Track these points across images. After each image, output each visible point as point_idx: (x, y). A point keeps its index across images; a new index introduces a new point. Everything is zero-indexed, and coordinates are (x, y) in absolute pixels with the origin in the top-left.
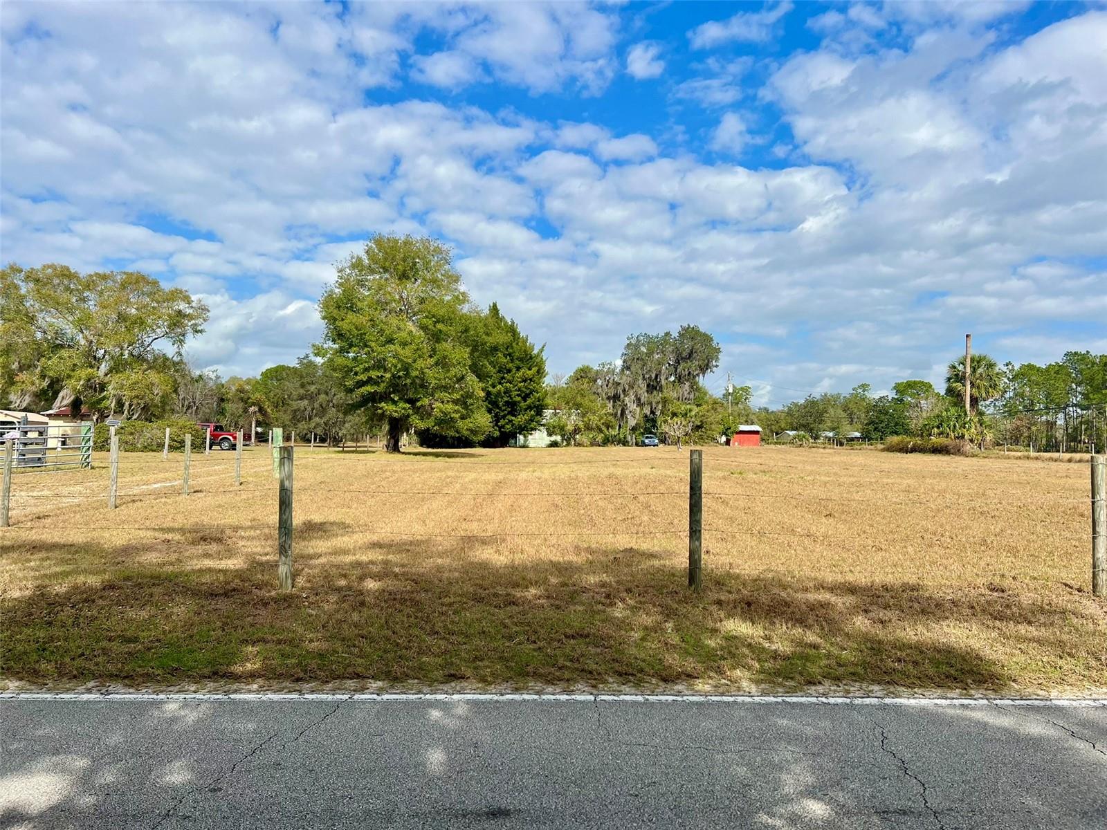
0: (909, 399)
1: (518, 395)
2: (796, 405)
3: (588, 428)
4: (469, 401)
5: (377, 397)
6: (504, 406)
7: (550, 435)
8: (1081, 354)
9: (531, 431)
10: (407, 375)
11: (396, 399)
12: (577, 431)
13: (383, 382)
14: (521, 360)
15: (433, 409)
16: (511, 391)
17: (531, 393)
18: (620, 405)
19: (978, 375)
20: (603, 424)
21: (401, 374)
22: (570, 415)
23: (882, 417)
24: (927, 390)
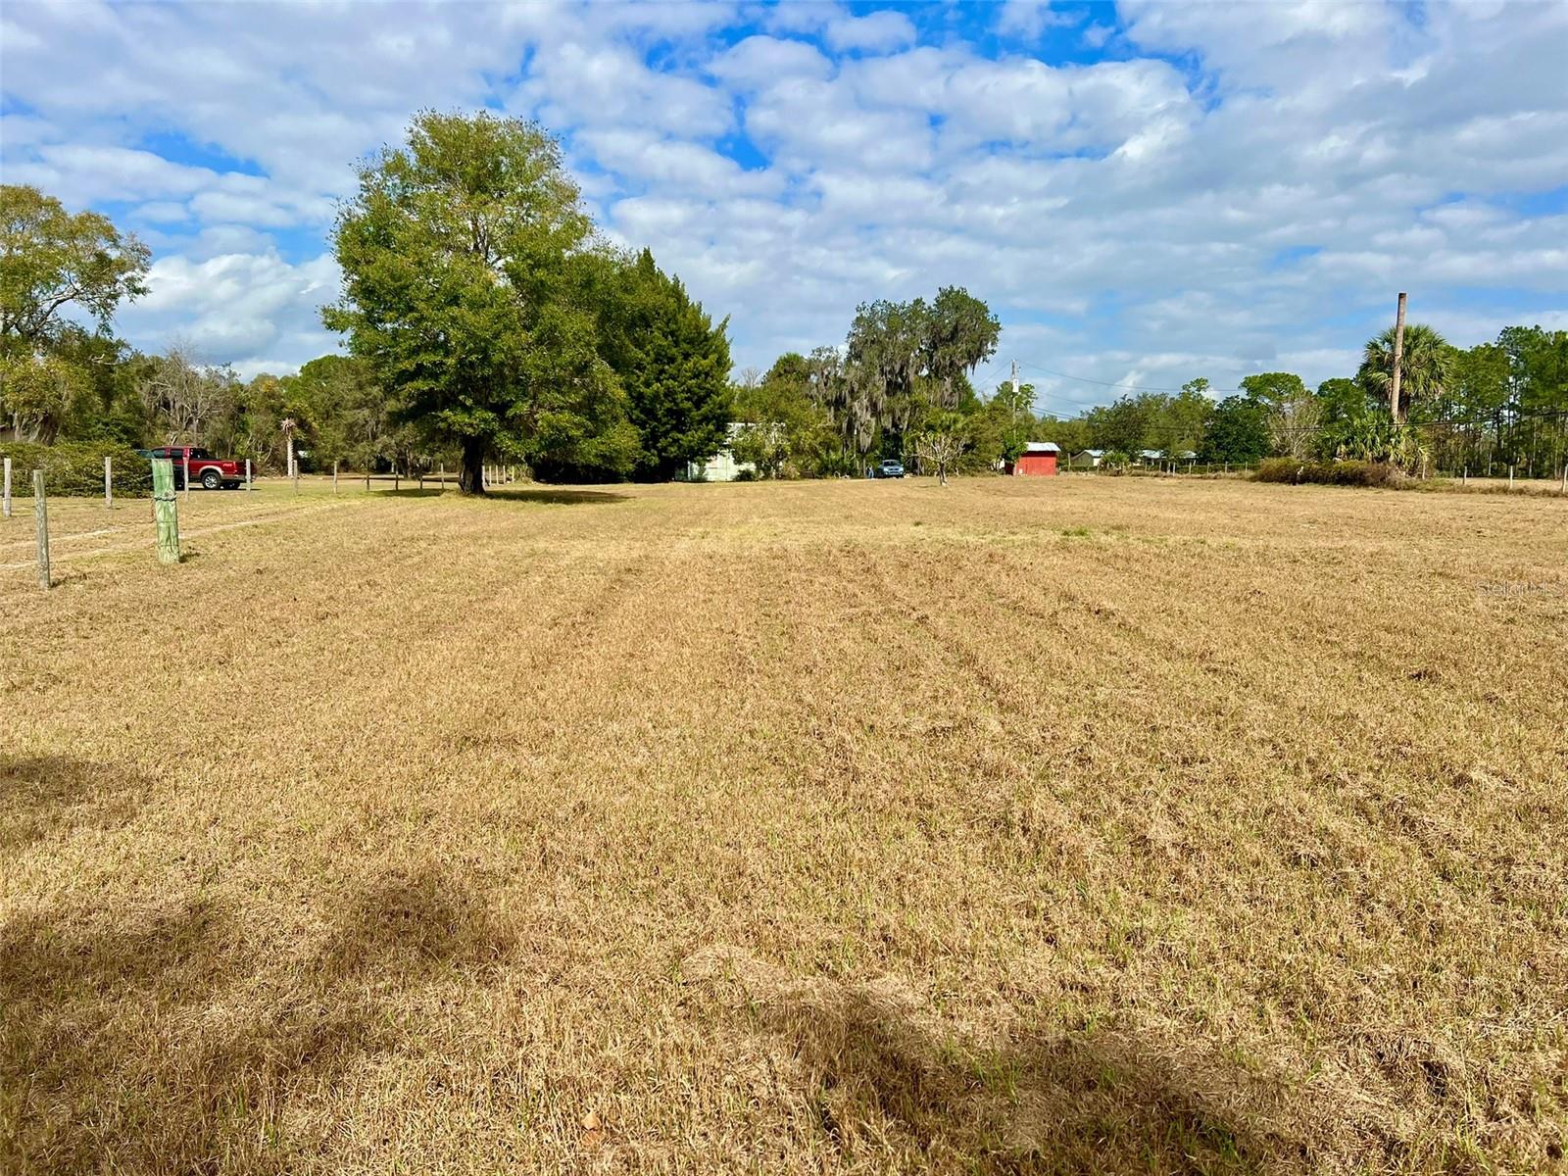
0: (1267, 401)
1: (687, 399)
2: (1100, 411)
3: (797, 451)
4: (599, 408)
5: (440, 400)
6: (664, 416)
7: (738, 461)
8: (1526, 331)
9: (709, 455)
10: (486, 359)
11: (469, 402)
12: (780, 455)
13: (444, 373)
14: (691, 341)
15: (536, 421)
16: (676, 393)
17: (708, 395)
18: (846, 415)
19: (1414, 359)
20: (820, 444)
21: (473, 358)
22: (769, 431)
23: (1230, 428)
24: (1293, 388)
